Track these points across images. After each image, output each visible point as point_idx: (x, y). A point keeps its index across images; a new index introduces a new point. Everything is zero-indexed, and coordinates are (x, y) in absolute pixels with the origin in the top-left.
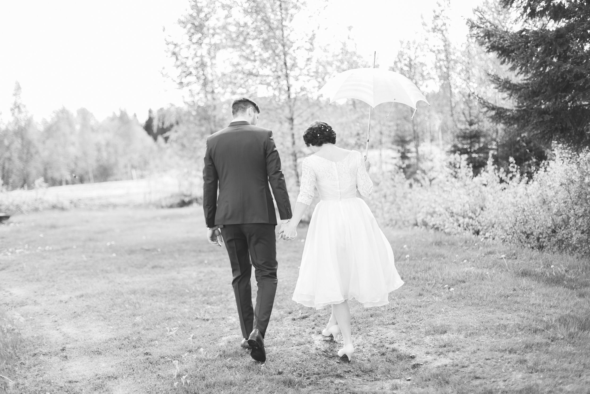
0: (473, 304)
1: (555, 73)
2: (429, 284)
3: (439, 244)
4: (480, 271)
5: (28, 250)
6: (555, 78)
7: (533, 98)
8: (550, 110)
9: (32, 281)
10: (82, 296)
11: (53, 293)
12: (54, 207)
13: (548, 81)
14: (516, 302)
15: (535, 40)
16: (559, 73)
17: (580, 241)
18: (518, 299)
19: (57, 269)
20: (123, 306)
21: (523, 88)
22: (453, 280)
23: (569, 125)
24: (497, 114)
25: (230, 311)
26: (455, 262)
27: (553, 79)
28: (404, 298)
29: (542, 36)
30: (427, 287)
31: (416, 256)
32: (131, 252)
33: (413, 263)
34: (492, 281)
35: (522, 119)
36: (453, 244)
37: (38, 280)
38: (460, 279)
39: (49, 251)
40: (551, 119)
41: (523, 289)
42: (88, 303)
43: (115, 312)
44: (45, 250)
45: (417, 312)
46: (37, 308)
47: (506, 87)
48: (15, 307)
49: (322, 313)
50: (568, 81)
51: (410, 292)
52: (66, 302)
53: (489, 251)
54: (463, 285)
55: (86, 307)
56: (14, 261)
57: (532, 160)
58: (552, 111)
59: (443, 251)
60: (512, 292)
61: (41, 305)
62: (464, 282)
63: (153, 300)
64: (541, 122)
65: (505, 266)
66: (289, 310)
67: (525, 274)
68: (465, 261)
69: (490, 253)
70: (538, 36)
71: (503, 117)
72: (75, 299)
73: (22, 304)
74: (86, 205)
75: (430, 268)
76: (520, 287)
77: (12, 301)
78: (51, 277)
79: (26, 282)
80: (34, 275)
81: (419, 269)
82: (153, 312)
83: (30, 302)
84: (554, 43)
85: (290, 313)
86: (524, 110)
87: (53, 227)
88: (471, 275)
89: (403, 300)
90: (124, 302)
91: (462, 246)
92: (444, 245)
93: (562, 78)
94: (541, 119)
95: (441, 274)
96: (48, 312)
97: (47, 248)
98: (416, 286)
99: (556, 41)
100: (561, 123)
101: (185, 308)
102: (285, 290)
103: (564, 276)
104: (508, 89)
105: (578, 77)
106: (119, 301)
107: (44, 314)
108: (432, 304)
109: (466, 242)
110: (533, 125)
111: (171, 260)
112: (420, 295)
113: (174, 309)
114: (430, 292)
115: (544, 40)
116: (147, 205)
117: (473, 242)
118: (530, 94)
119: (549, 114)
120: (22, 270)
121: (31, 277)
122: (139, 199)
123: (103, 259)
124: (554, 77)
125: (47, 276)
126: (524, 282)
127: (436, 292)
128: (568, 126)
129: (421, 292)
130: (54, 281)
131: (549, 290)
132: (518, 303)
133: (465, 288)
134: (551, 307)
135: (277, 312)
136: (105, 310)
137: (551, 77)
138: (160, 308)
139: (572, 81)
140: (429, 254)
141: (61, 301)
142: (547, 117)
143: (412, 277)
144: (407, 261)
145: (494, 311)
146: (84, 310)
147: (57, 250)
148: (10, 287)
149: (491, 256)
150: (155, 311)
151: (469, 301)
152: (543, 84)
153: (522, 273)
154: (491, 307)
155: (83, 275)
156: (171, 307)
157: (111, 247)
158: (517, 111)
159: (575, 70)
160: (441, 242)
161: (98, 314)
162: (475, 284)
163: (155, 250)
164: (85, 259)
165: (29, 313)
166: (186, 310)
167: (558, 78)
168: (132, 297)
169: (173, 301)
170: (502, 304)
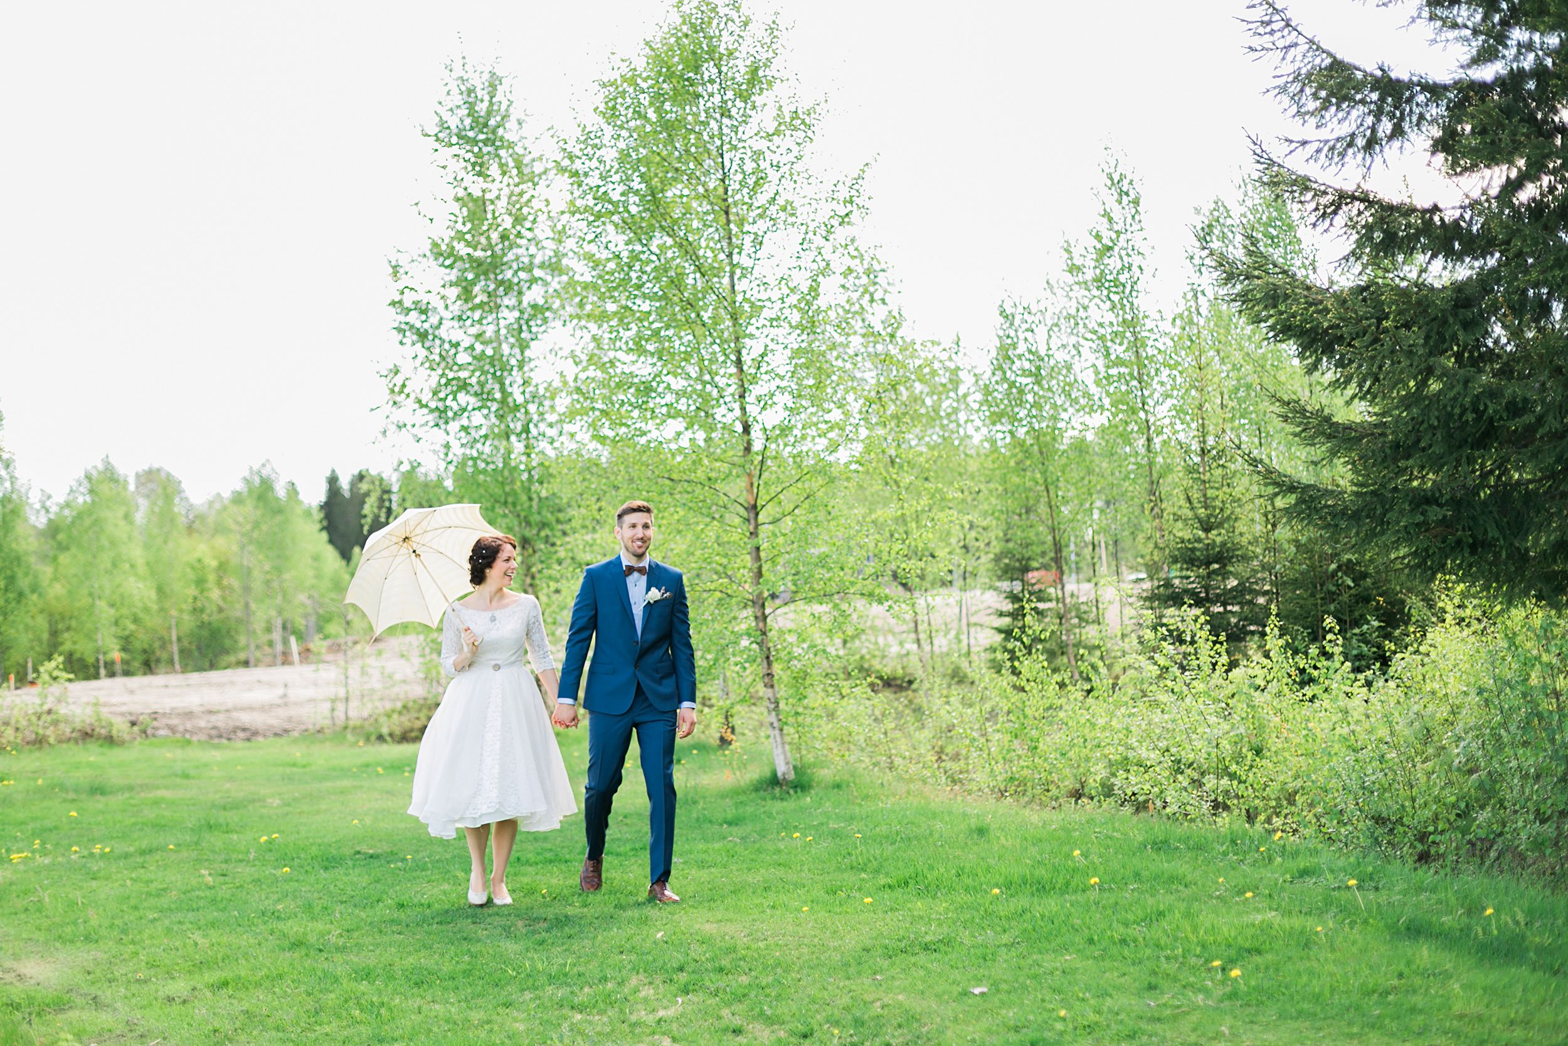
0: (1300, 1013)
1: (1455, 399)
2: (1167, 958)
3: (1161, 846)
4: (1297, 922)
5: (44, 853)
6: (1457, 411)
7: (1395, 461)
8: (1442, 495)
9: (72, 942)
10: (226, 984)
11: (140, 975)
12: (87, 735)
13: (1438, 418)
14: (1413, 1010)
15: (1400, 313)
16: (1468, 399)
17: (1538, 844)
18: (1418, 1000)
19: (136, 908)
20: (344, 1013)
21: (1367, 435)
22: (1229, 946)
23: (1493, 533)
24: (1300, 501)
25: (638, 1030)
26: (1218, 897)
27: (1450, 415)
28: (1111, 996)
29: (1419, 303)
30: (1164, 965)
31: (1113, 880)
32: (330, 862)
33: (1109, 898)
34: (1333, 950)
35: (1368, 517)
36: (1199, 848)
37: (87, 938)
38: (1247, 945)
39: (103, 856)
40: (1445, 516)
41: (1425, 974)
42: (246, 1006)
43: (328, 1029)
44: (92, 855)
45: (1156, 1035)
46: (104, 1019)
47: (1323, 433)
48: (39, 1014)
49: (893, 1036)
50: (1491, 420)
51: (1122, 980)
52: (184, 1002)
53: (1302, 866)
54: (1258, 959)
55: (242, 1017)
56: (11, 884)
57: (1368, 623)
58: (1447, 497)
59: (1181, 867)
60: (1395, 982)
61: (115, 1009)
62: (1259, 952)
63: (423, 998)
64: (1418, 525)
65: (1357, 908)
66: (802, 1028)
67: (1415, 931)
68: (1249, 895)
69: (1304, 873)
70: (1409, 302)
71: (1317, 511)
72: (209, 994)
73: (60, 1006)
74: (172, 729)
75: (1161, 914)
76: (1414, 967)
77: (29, 998)
78: (124, 932)
79: (58, 945)
80: (75, 923)
81: (1130, 917)
82: (430, 1030)
83: (80, 1001)
84: (1451, 320)
85: (805, 1036)
86: (1373, 492)
87: (97, 790)
88: (1274, 933)
89: (1109, 1002)
90: (346, 1001)
91: (1225, 854)
92: (1177, 848)
93: (1475, 410)
94: (1419, 518)
95: (1195, 930)
96: (140, 1030)
97: (97, 849)
98: (1133, 964)
99: (1456, 315)
100: (1470, 529)
101: (515, 1020)
102: (779, 970)
103: (1523, 938)
104: (1330, 437)
105: (1516, 409)
106: (331, 999)
107: (130, 1035)
108: (1188, 1013)
109: (1233, 842)
110: (1398, 531)
111: (446, 887)
112: (1151, 987)
113: (489, 1022)
114: (1175, 980)
115: (1425, 311)
116: (342, 732)
117: (1252, 841)
118: (1388, 451)
119: (1440, 505)
120: (39, 911)
121: (69, 929)
122: (319, 715)
123: (257, 881)
124: (1453, 408)
125: (112, 926)
126: (1424, 954)
127: (1192, 979)
128: (1490, 535)
129: (1153, 980)
130: (133, 942)
131: (1494, 977)
132: (1421, 1011)
133: (1267, 968)
134: (1512, 1023)
135: (767, 1032)
136: (298, 1024)
137: (1445, 407)
138: (447, 1021)
139: (1501, 418)
140: (1145, 873)
141: (170, 1000)
142: (1435, 513)
143: (1117, 937)
144: (1093, 895)
145: (1361, 1035)
146: (238, 1024)
147: (126, 856)
148: (16, 957)
149: (1310, 881)
150: (435, 1029)
151: (1288, 1006)
152: (1425, 425)
153: (1408, 929)
154: (1350, 1024)
155: (212, 925)
156: (476, 1016)
157: (270, 846)
158: (1356, 494)
159: (1508, 392)
160: (1165, 842)
161: (280, 1034)
162: (1290, 958)
163: (391, 856)
164: (210, 880)
165: (85, 1031)
166: (521, 1027)
167: (1464, 411)
168: (364, 986)
169: (480, 1001)
170: (1379, 1017)
